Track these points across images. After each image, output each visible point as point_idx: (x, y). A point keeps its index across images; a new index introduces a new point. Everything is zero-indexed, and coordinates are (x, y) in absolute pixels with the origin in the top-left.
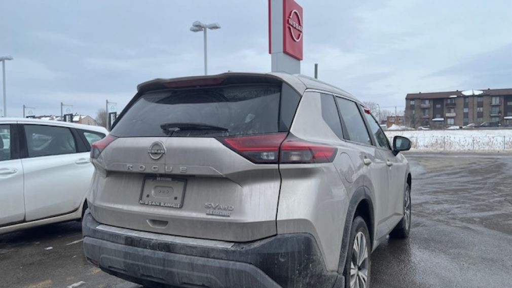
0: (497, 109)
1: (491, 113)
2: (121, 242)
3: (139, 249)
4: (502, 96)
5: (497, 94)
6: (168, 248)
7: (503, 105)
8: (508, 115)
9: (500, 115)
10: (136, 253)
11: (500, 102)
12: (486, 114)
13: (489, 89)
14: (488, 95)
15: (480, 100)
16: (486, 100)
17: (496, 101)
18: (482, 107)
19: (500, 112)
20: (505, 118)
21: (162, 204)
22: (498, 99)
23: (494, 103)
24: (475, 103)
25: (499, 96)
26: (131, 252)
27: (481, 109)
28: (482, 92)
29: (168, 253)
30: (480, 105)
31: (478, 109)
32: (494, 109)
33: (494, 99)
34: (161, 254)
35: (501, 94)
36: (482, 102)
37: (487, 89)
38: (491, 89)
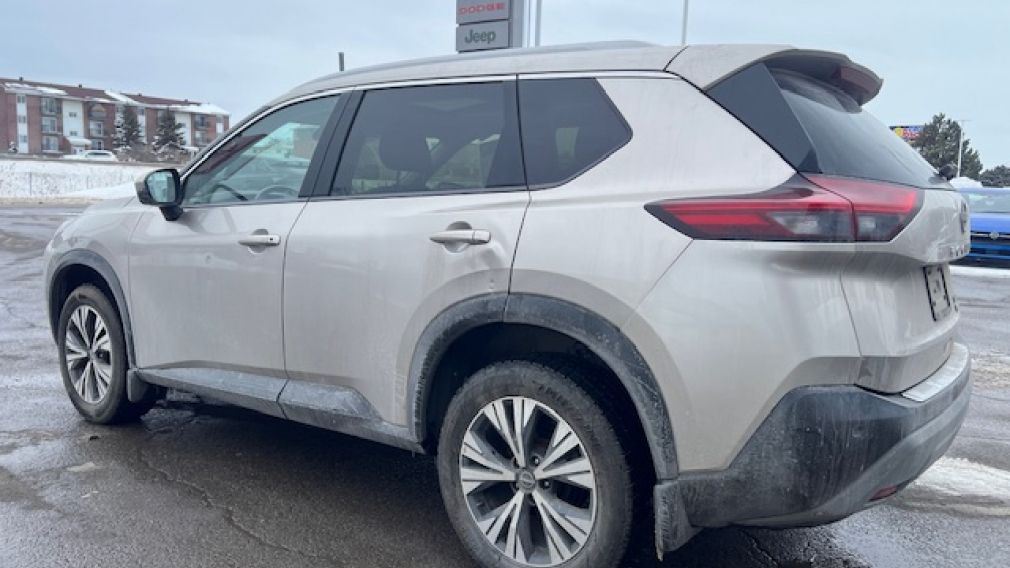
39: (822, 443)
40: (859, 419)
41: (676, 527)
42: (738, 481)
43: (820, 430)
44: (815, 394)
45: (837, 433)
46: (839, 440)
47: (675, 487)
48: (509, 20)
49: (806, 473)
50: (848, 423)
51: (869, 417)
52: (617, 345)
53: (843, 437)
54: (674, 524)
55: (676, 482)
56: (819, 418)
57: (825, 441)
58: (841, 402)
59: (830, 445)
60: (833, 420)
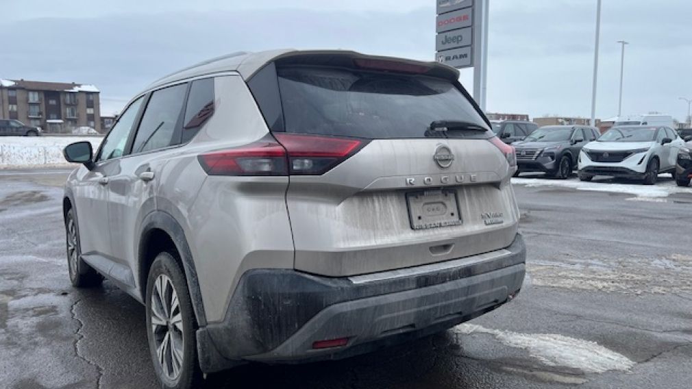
0: (37, 109)
1: (28, 113)
2: (412, 286)
3: (438, 287)
4: (41, 91)
5: (35, 87)
6: (468, 272)
7: (43, 103)
8: (51, 117)
9: (41, 116)
10: (437, 292)
11: (40, 99)
12: (22, 115)
13: (22, 80)
14: (23, 89)
15: (12, 93)
16: (19, 95)
17: (34, 97)
18: (16, 104)
19: (40, 113)
20: (48, 121)
21: (443, 225)
22: (36, 95)
23: (31, 100)
24: (6, 98)
25: (38, 91)
26: (429, 294)
27: (15, 108)
28: (13, 83)
29: (470, 278)
30: (13, 101)
31: (10, 107)
32: (32, 107)
33: (31, 94)
34: (463, 282)
35: (40, 88)
36: (16, 97)
37: (20, 79)
38: (25, 80)
39: (263, 307)
40: (287, 292)
41: (209, 358)
42: (228, 329)
43: (260, 298)
44: (257, 274)
45: (272, 300)
46: (274, 305)
47: (205, 331)
48: (472, 26)
49: (256, 326)
50: (279, 294)
51: (295, 291)
52: (182, 242)
53: (276, 303)
54: (206, 356)
55: (205, 329)
56: (259, 290)
57: (264, 304)
58: (276, 280)
59: (268, 309)
60: (269, 292)
